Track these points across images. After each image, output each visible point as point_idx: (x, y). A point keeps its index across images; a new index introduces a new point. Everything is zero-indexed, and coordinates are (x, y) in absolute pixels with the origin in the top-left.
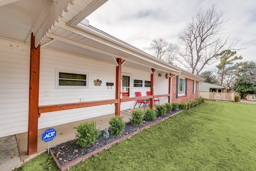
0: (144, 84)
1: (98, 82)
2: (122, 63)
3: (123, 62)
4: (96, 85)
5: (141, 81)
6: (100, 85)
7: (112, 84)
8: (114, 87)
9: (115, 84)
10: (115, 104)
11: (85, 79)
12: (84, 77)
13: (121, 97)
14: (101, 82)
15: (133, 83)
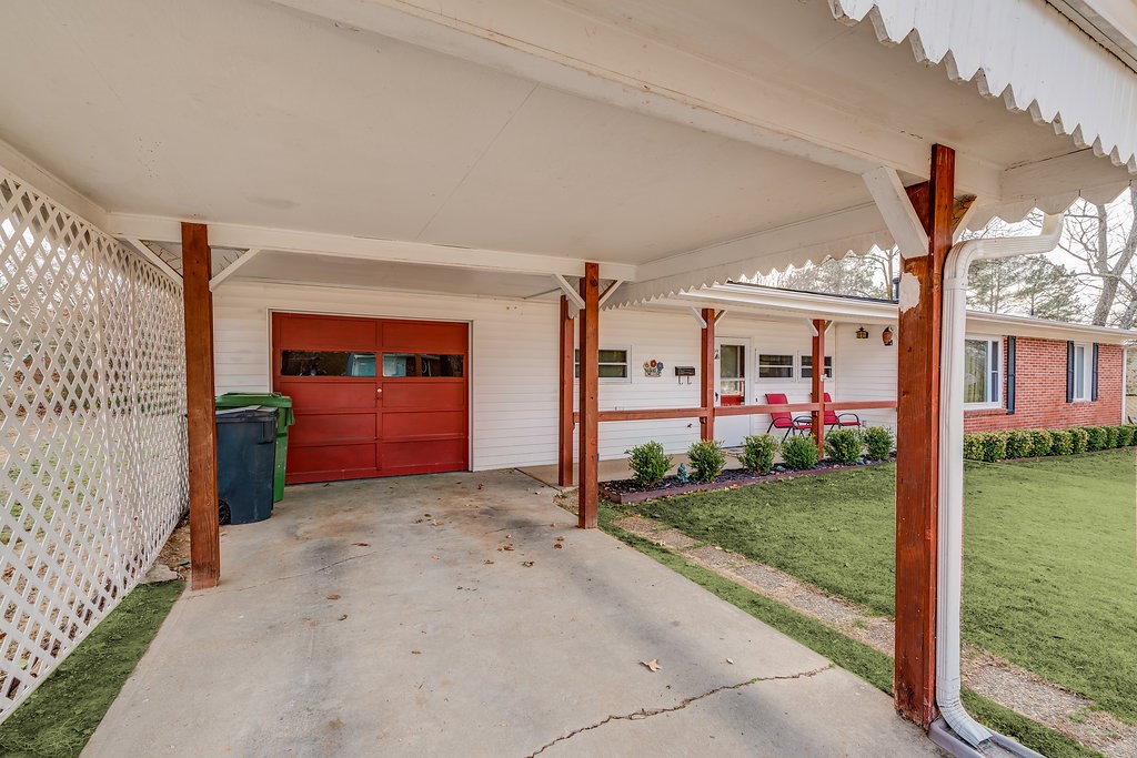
0: (801, 367)
1: (654, 368)
2: (715, 319)
3: (718, 317)
4: (648, 373)
5: (789, 359)
6: (659, 374)
7: (690, 372)
8: (697, 379)
9: (698, 372)
10: (701, 418)
11: (625, 361)
12: (623, 355)
13: (717, 404)
14: (660, 367)
15: (758, 366)
